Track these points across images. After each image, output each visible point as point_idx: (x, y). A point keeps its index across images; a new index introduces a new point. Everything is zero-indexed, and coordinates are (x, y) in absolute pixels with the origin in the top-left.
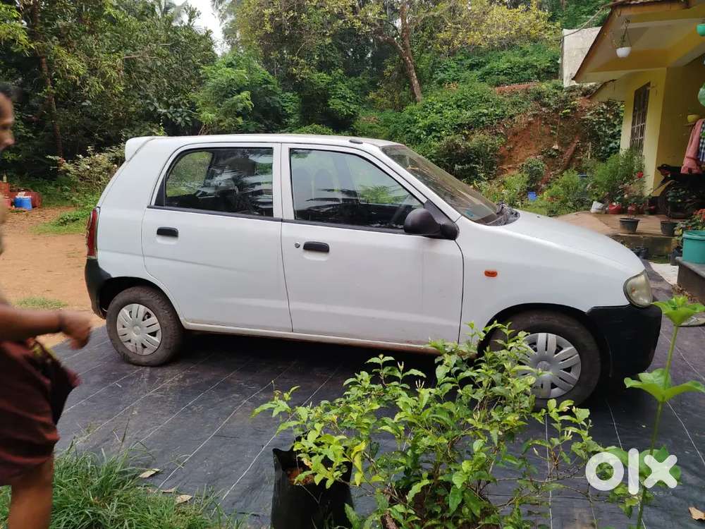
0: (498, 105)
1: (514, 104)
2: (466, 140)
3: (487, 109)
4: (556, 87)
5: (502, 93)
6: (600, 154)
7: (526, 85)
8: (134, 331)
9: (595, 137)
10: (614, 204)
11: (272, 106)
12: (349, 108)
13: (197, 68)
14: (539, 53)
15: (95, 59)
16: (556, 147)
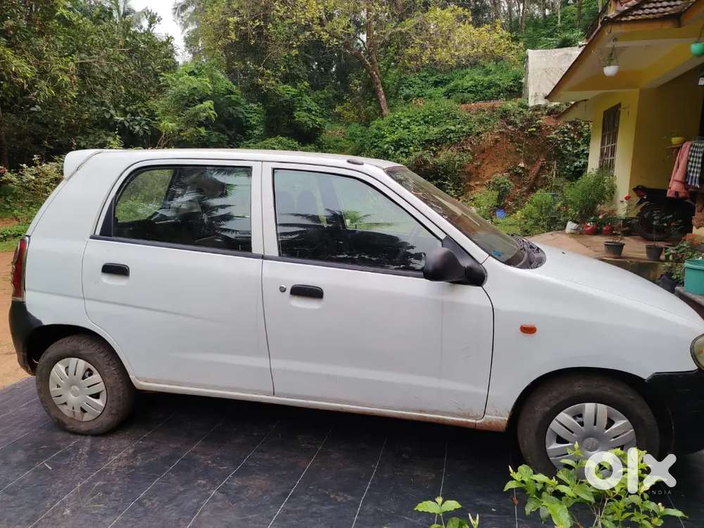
0: (465, 122)
1: (481, 122)
2: (434, 157)
3: (454, 126)
4: (521, 106)
5: (469, 110)
6: (565, 173)
7: (492, 103)
8: (73, 392)
9: (560, 156)
10: (589, 224)
11: (235, 116)
12: (315, 121)
13: (156, 75)
14: (502, 72)
15: (45, 61)
16: (522, 165)
